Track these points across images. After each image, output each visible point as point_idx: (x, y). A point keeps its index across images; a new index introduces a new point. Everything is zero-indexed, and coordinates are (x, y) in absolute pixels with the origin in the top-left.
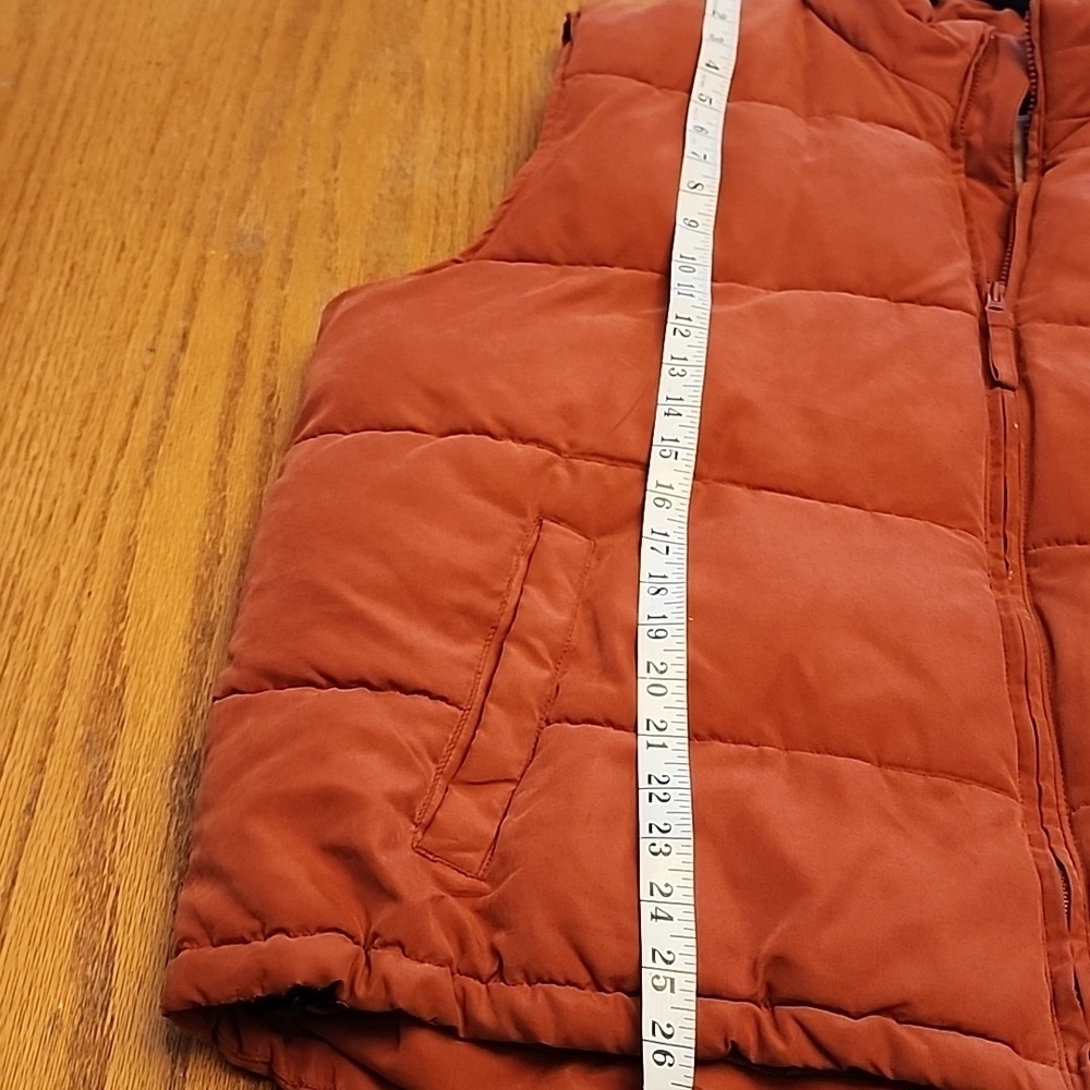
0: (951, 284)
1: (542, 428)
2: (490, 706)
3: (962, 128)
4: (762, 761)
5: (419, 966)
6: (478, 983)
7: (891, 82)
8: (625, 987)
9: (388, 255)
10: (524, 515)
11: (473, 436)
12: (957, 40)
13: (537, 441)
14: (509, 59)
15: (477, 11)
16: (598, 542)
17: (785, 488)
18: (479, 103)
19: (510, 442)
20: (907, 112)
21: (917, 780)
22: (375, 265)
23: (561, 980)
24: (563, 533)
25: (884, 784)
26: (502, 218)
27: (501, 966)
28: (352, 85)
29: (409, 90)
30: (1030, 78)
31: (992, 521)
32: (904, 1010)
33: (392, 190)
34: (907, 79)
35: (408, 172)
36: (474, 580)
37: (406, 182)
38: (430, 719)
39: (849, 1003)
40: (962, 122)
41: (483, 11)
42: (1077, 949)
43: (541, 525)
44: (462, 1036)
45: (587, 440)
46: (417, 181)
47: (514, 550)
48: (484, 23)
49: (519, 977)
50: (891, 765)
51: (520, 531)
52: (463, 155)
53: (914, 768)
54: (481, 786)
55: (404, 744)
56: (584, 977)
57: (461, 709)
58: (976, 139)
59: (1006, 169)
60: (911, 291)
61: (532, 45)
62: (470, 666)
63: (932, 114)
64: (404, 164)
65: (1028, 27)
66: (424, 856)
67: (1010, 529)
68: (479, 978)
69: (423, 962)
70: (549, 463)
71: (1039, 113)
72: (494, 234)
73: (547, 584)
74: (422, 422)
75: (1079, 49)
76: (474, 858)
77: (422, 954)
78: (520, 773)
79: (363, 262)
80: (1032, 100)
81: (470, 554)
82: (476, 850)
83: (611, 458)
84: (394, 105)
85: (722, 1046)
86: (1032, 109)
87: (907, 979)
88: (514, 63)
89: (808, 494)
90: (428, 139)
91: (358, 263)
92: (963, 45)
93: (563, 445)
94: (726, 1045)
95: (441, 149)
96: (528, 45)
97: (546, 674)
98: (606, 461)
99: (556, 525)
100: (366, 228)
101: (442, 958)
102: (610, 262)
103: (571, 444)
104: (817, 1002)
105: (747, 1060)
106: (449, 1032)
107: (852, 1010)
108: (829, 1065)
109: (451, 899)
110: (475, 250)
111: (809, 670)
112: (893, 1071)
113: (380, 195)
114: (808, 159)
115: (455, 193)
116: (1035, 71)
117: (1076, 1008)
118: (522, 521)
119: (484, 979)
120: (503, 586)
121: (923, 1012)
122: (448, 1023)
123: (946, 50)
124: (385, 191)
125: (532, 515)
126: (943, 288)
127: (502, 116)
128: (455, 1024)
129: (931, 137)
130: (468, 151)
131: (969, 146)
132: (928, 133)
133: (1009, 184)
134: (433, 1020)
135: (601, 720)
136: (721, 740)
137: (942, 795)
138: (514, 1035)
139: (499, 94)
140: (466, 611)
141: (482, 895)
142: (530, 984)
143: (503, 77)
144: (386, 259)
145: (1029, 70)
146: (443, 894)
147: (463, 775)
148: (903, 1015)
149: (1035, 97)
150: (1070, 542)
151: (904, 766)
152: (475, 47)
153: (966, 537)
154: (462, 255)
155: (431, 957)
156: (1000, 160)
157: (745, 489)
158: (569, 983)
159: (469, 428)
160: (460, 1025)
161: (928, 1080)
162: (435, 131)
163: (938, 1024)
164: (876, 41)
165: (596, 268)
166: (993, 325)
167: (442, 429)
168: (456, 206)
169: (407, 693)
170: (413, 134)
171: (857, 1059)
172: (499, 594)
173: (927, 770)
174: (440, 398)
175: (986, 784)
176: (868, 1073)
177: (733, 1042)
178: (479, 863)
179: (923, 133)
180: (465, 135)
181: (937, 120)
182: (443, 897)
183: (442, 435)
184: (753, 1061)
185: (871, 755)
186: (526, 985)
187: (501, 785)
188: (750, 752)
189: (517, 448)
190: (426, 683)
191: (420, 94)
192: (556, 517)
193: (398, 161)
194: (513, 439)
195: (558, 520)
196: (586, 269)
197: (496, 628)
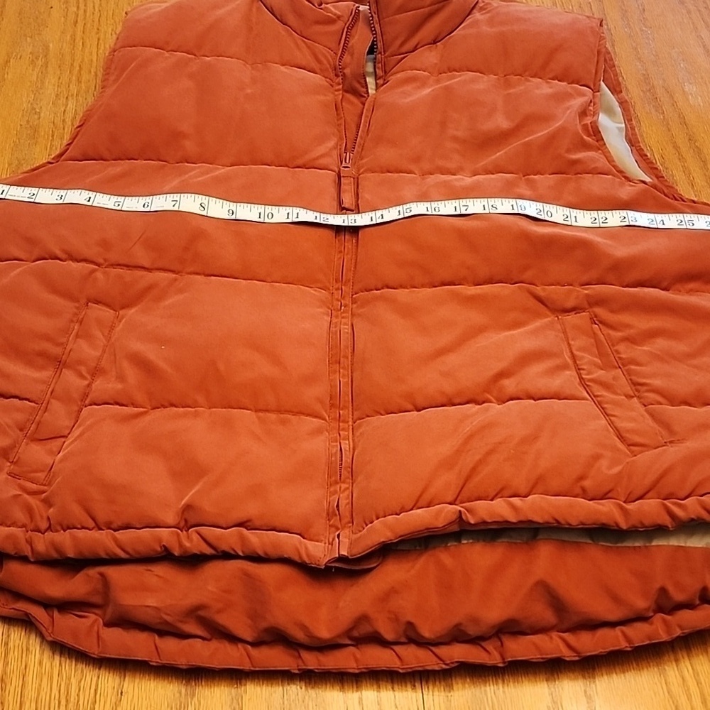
0: (322, 156)
1: (87, 253)
2: (53, 401)
3: (340, 65)
4: (196, 415)
5: (7, 528)
6: (40, 534)
7: (300, 42)
8: (112, 527)
9: (24, 159)
10: (78, 301)
11: (50, 261)
12: (335, 14)
13: (86, 260)
14: (99, 39)
15: (81, 12)
16: (121, 312)
17: (223, 274)
18: (80, 66)
19: (71, 262)
20: (307, 58)
21: (273, 416)
22: (16, 166)
23: (79, 526)
24: (100, 309)
25: (256, 420)
26: (77, 136)
27: (50, 524)
28: (7, 62)
29: (40, 63)
30: (373, 34)
31: (336, 282)
32: (248, 524)
33: (28, 122)
34: (308, 39)
35: (38, 110)
36: (47, 338)
37: (36, 117)
38: (18, 410)
39: (222, 522)
40: (339, 62)
41: (85, 11)
42: (342, 489)
43: (87, 306)
44: (32, 560)
45: (114, 257)
46: (42, 115)
47: (72, 321)
48: (85, 18)
49: (59, 528)
50: (261, 410)
51: (75, 310)
52: (70, 98)
53: (273, 411)
54: (46, 441)
55: (3, 424)
56: (92, 524)
57: (37, 404)
58: (347, 71)
59: (363, 87)
60: (300, 162)
61: (112, 30)
62: (44, 382)
63: (323, 59)
64: (35, 106)
65: (369, 6)
66: (13, 477)
67: (345, 285)
68: (40, 531)
69: (10, 526)
70: (93, 271)
71: (380, 53)
72: (72, 145)
73: (88, 337)
74: (22, 256)
75: (397, 16)
76: (41, 475)
77: (9, 523)
78: (68, 432)
79: (10, 165)
80: (375, 47)
81: (43, 324)
82: (43, 471)
83: (127, 266)
84: (31, 71)
85: (159, 549)
86: (376, 52)
87: (251, 509)
88: (101, 41)
89: (236, 276)
90: (50, 90)
91: (7, 165)
92: (339, 17)
93: (101, 261)
94: (161, 547)
95: (57, 95)
96: (110, 29)
97: (86, 382)
98: (125, 268)
99: (96, 305)
100: (12, 145)
101: (20, 524)
102: (136, 158)
103: (105, 260)
104: (208, 524)
105: (174, 555)
106: (24, 559)
107: (224, 526)
108: (213, 552)
109: (26, 496)
110: (61, 155)
111: (222, 367)
112: (243, 552)
113: (21, 125)
114: (249, 91)
115: (64, 121)
116: (375, 30)
117: (336, 515)
118: (77, 305)
119: (43, 531)
120: (64, 340)
121: (257, 523)
122: (23, 554)
123: (331, 21)
124: (24, 123)
125: (83, 301)
126: (317, 158)
127: (93, 73)
128: (26, 554)
129: (322, 72)
130: (72, 95)
131: (344, 75)
132: (321, 69)
133: (366, 95)
134: (16, 554)
135: (112, 402)
136: (176, 407)
137: (284, 422)
138: (55, 555)
139: (92, 60)
140: (42, 354)
141: (44, 492)
142: (65, 531)
143: (95, 50)
144: (23, 162)
145: (373, 31)
146: (20, 493)
147: (37, 436)
148: (249, 526)
149: (376, 45)
150: (372, 290)
151: (267, 411)
152: (79, 33)
153: (320, 292)
154: (53, 159)
155: (14, 524)
156: (359, 82)
157: (203, 276)
158: (83, 528)
159: (47, 256)
160: (29, 554)
161: (258, 554)
162: (54, 85)
163: (265, 528)
164: (291, 18)
165: (127, 161)
166: (343, 177)
167: (33, 258)
168: (64, 129)
169: (7, 398)
170: (41, 88)
171: (225, 547)
172: (62, 344)
173: (279, 411)
174: (31, 241)
175: (308, 415)
176: (231, 554)
177: (164, 545)
178: (44, 477)
179: (318, 71)
180: (71, 86)
181: (325, 62)
182: (20, 495)
183: (34, 261)
184: (176, 554)
185: (251, 407)
186: (62, 531)
187: (58, 439)
188: (191, 411)
189: (74, 265)
190: (17, 393)
191: (46, 65)
192: (97, 301)
193: (31, 104)
194: (72, 260)
195: (97, 302)
196: (122, 162)
197: (60, 362)
